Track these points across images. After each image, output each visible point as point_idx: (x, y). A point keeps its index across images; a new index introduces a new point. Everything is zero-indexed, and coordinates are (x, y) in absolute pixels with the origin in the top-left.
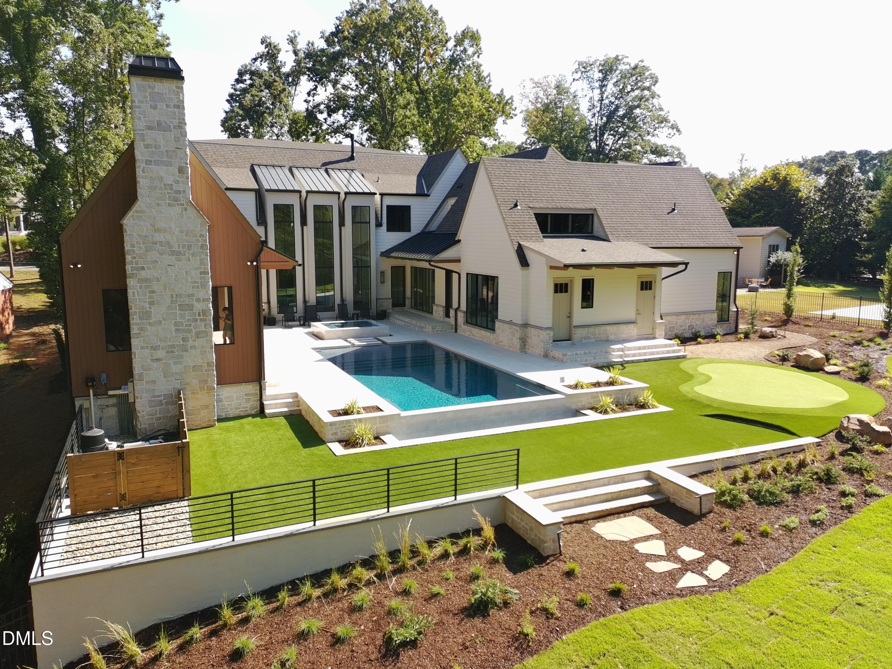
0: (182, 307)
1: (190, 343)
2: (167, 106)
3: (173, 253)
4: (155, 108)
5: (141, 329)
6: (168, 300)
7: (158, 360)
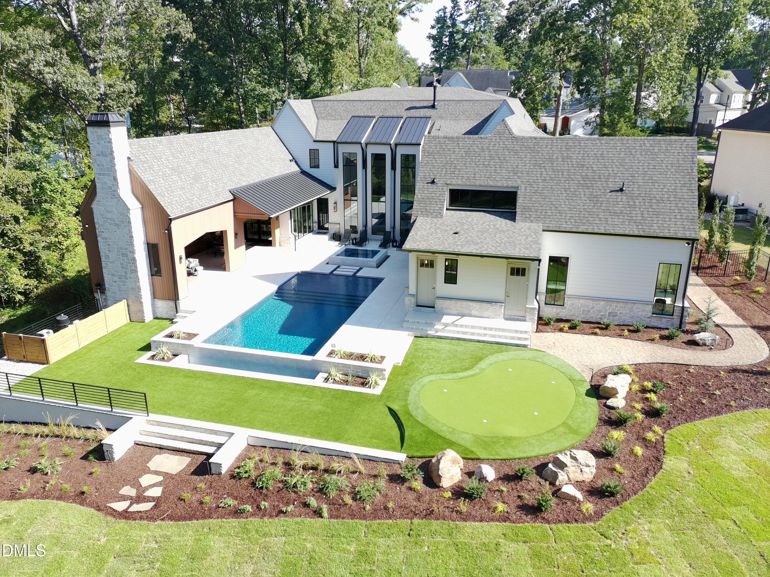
0: (123, 255)
1: (128, 275)
2: (105, 142)
3: (116, 224)
4: (99, 144)
5: (105, 264)
6: (116, 250)
7: (115, 282)
